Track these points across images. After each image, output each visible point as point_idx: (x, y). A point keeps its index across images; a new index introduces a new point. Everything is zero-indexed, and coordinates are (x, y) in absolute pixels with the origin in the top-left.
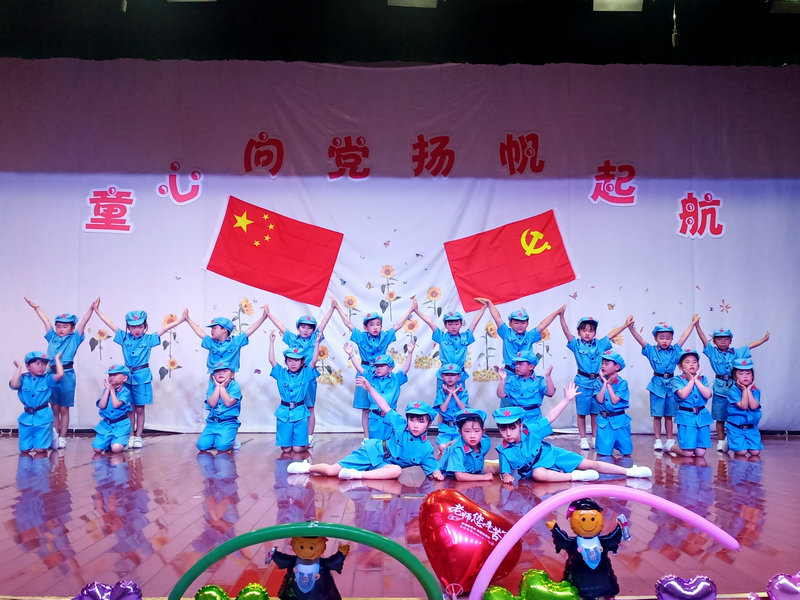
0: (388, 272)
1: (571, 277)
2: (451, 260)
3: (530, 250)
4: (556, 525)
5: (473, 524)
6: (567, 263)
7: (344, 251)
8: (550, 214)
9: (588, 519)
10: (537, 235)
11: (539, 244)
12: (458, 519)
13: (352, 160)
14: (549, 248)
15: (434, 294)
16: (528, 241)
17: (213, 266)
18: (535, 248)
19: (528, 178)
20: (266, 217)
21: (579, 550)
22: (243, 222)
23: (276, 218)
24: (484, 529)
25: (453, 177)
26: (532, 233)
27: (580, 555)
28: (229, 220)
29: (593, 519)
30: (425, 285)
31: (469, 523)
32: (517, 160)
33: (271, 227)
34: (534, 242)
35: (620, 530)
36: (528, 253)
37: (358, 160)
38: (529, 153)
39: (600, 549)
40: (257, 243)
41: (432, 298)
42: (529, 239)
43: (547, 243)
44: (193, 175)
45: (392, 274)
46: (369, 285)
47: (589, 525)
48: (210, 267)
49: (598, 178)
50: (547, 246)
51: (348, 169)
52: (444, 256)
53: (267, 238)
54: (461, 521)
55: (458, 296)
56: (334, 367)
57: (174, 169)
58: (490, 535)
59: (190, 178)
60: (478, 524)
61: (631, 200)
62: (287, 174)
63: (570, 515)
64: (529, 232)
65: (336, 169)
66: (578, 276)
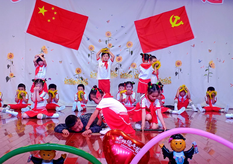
0: (108, 34)
1: (192, 37)
2: (137, 29)
3: (174, 25)
4: (164, 146)
5: (126, 145)
6: (190, 31)
7: (88, 24)
8: (183, 8)
9: (179, 144)
10: (177, 18)
11: (178, 22)
12: (119, 143)
14: (183, 23)
15: (129, 45)
16: (173, 21)
17: (30, 31)
18: (176, 23)
20: (53, 9)
21: (174, 157)
22: (42, 11)
23: (57, 9)
24: (132, 148)
26: (175, 17)
27: (174, 160)
28: (36, 10)
29: (181, 144)
30: (125, 41)
31: (125, 144)
33: (55, 13)
34: (176, 21)
35: (193, 149)
36: (173, 26)
39: (184, 157)
40: (49, 21)
41: (128, 47)
42: (173, 19)
43: (181, 21)
45: (110, 35)
46: (100, 41)
47: (179, 146)
48: (28, 32)
50: (181, 23)
52: (134, 27)
53: (54, 18)
54: (121, 144)
55: (140, 46)
56: (84, 77)
58: (134, 150)
60: (129, 145)
61: (220, 2)
63: (170, 141)
64: (174, 16)
66: (195, 37)
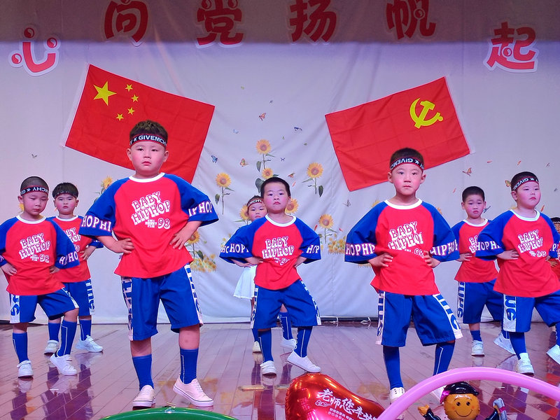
0: (263, 147)
2: (332, 134)
3: (420, 122)
4: (429, 410)
5: (342, 410)
6: (460, 136)
7: (216, 125)
8: (442, 82)
9: (464, 404)
10: (428, 106)
11: (430, 115)
12: (325, 405)
13: (223, 24)
14: (441, 119)
15: (315, 171)
16: (418, 112)
18: (426, 119)
19: (417, 42)
20: (129, 88)
22: (104, 93)
23: (140, 88)
25: (335, 42)
26: (422, 103)
28: (89, 92)
29: (468, 404)
30: (305, 161)
32: (405, 22)
33: (135, 98)
34: (424, 113)
35: (497, 415)
36: (418, 126)
37: (230, 24)
38: (418, 15)
40: (120, 117)
41: (312, 176)
43: (438, 114)
44: (49, 42)
45: (268, 149)
46: (244, 162)
47: (464, 410)
48: (68, 144)
49: (495, 41)
50: (438, 117)
51: (219, 35)
52: (326, 130)
53: (131, 111)
54: (329, 408)
55: (340, 174)
56: (206, 252)
57: (28, 36)
59: (45, 45)
60: (347, 410)
61: (531, 66)
62: (151, 40)
63: (444, 399)
64: (419, 103)
65: (206, 34)
66: (472, 151)
